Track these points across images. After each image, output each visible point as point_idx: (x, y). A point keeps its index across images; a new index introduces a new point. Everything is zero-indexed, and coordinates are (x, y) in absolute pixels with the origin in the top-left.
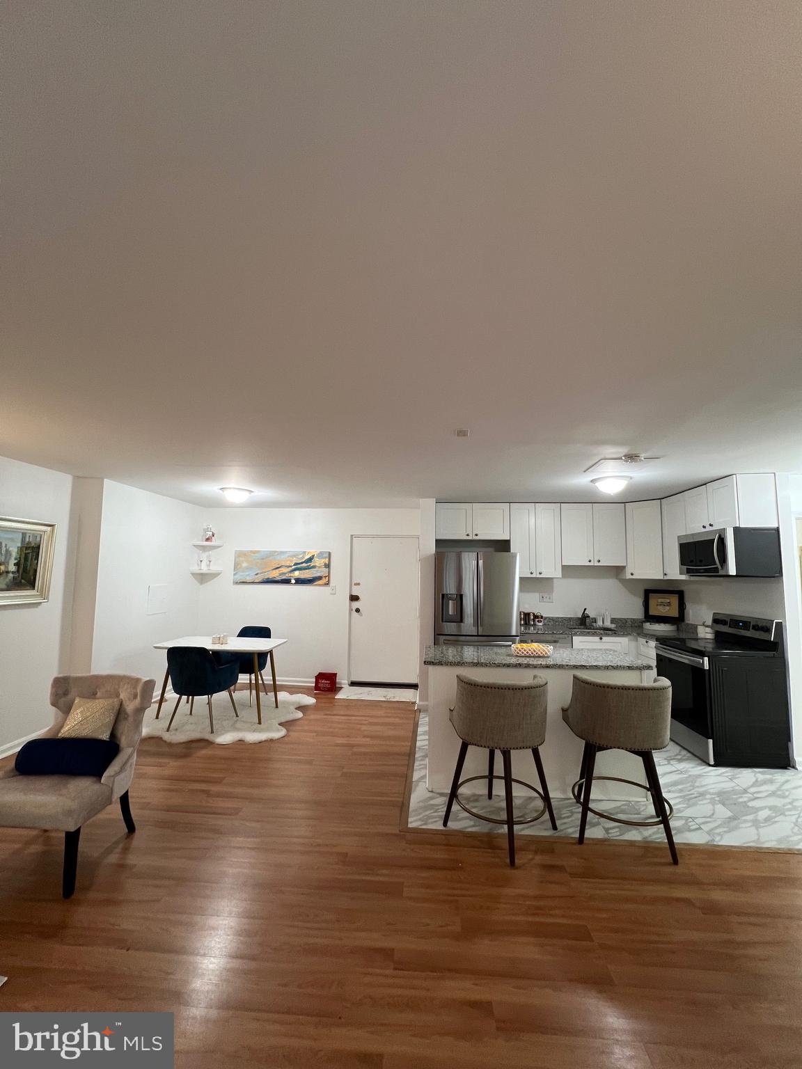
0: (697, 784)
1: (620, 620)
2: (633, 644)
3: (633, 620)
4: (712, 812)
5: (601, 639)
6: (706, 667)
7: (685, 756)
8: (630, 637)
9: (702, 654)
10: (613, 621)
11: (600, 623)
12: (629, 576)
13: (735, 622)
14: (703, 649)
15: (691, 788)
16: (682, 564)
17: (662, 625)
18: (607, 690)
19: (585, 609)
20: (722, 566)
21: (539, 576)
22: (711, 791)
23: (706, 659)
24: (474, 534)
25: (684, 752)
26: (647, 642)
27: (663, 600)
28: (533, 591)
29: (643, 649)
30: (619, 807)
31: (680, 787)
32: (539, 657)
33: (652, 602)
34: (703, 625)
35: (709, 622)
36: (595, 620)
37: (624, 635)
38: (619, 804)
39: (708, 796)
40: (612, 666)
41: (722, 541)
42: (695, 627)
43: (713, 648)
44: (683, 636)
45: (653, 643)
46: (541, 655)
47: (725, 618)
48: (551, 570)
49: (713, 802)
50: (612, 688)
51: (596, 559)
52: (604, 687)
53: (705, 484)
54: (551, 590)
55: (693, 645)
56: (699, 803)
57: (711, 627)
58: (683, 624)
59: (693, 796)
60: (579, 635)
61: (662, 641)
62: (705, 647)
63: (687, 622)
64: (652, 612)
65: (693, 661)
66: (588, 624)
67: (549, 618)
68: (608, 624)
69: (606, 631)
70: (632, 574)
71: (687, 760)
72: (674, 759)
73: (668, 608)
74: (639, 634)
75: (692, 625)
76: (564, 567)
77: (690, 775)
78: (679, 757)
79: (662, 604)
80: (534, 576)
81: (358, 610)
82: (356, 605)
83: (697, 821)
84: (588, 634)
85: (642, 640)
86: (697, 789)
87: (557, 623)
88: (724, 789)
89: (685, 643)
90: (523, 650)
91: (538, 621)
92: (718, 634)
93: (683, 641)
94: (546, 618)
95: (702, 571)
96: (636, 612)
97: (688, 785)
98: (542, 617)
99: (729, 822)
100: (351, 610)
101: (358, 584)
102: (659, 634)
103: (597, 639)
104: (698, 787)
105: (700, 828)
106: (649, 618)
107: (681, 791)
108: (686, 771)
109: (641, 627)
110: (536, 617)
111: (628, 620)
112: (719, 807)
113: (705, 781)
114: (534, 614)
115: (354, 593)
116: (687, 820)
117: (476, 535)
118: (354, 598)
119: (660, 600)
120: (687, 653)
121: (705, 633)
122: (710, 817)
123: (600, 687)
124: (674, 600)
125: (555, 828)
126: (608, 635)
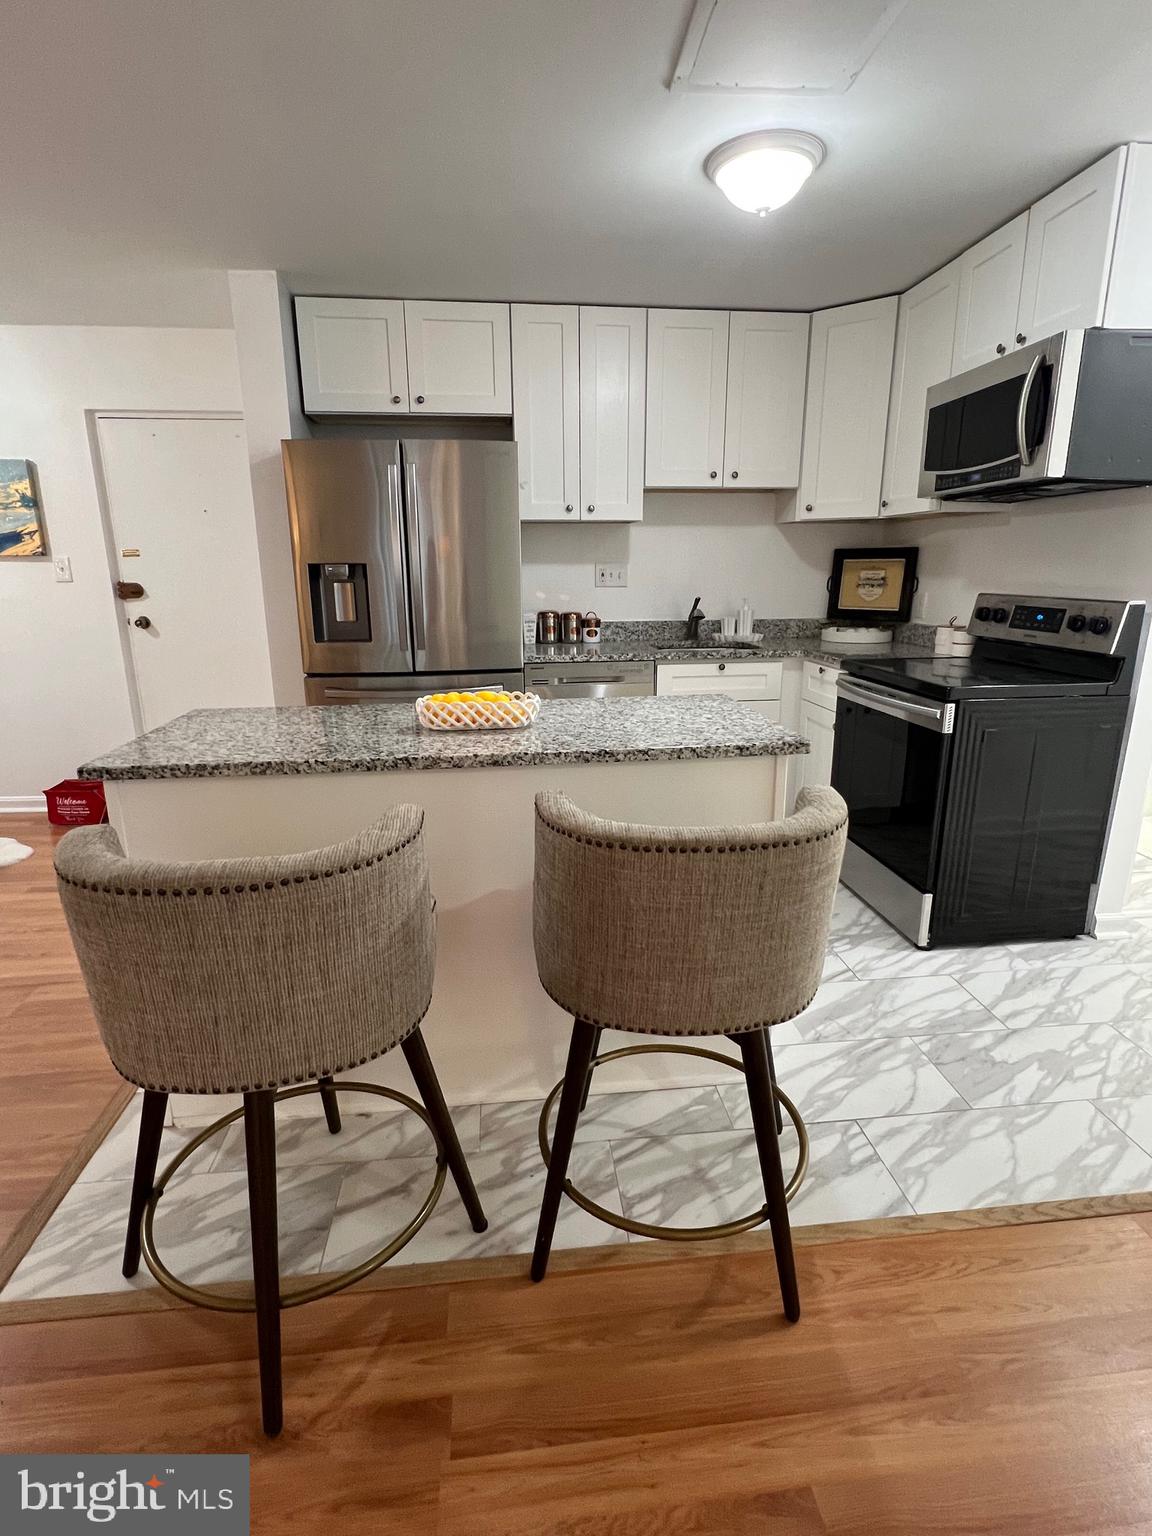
0: (885, 1007)
1: (776, 623)
2: (793, 675)
3: (802, 624)
4: (909, 1093)
5: (722, 668)
6: (948, 728)
7: (867, 925)
8: (787, 661)
9: (938, 694)
10: (758, 626)
11: (728, 633)
12: (801, 515)
13: (1026, 613)
14: (940, 682)
15: (871, 1020)
16: (926, 469)
17: (863, 631)
18: (619, 854)
19: (697, 601)
20: (1031, 455)
21: (586, 517)
22: (915, 1023)
23: (951, 708)
24: (414, 395)
25: (869, 915)
26: (821, 670)
27: (870, 574)
28: (579, 559)
29: (812, 687)
30: (682, 1111)
31: (844, 1021)
32: (495, 730)
33: (847, 579)
34: (951, 625)
35: (966, 616)
36: (717, 626)
37: (774, 657)
38: (682, 1099)
39: (906, 1042)
40: (694, 750)
41: (1046, 375)
42: (933, 631)
43: (964, 679)
44: (903, 652)
45: (834, 673)
46: (501, 724)
47: (1001, 606)
48: (620, 503)
49: (915, 1065)
50: (636, 849)
51: (729, 472)
52: (610, 846)
53: (1028, 208)
54: (622, 557)
55: (920, 673)
56: (885, 1065)
57: (969, 632)
58: (905, 627)
59: (871, 1045)
60: (673, 662)
61: (857, 668)
62: (945, 677)
63: (915, 621)
64: (846, 603)
65: (919, 714)
66: (702, 635)
67: (617, 625)
68: (746, 634)
69: (741, 649)
70: (809, 509)
71: (869, 937)
72: (843, 937)
73: (879, 591)
74: (807, 654)
75: (926, 627)
76: (647, 491)
77: (872, 981)
78: (855, 931)
79: (870, 583)
80: (574, 516)
81: (144, 623)
82: (135, 608)
83: (873, 1130)
84: (694, 658)
85: (812, 667)
86: (882, 1023)
87: (634, 637)
88: (944, 1012)
89: (903, 669)
90: (444, 714)
91: (589, 633)
92: (980, 645)
93: (900, 663)
94: (608, 625)
95: (976, 477)
96: (811, 604)
97: (862, 1012)
98: (598, 623)
99: (947, 1123)
100: (124, 622)
101: (135, 554)
102: (851, 652)
103: (713, 668)
104: (885, 1015)
105: (874, 1158)
106: (838, 616)
107: (847, 1031)
108: (866, 970)
109: (817, 637)
110: (583, 623)
111: (792, 624)
112: (929, 1075)
113: (904, 994)
114: (578, 616)
115: (127, 579)
116: (847, 1129)
117: (420, 400)
118: (129, 591)
119: (863, 574)
120: (908, 695)
121: (953, 645)
122: (901, 1114)
123: (599, 845)
124: (895, 571)
125: (479, 1223)
126: (737, 658)
